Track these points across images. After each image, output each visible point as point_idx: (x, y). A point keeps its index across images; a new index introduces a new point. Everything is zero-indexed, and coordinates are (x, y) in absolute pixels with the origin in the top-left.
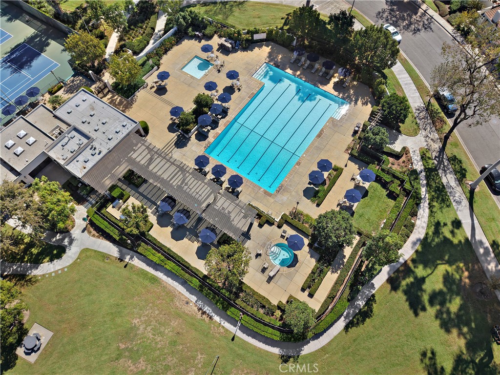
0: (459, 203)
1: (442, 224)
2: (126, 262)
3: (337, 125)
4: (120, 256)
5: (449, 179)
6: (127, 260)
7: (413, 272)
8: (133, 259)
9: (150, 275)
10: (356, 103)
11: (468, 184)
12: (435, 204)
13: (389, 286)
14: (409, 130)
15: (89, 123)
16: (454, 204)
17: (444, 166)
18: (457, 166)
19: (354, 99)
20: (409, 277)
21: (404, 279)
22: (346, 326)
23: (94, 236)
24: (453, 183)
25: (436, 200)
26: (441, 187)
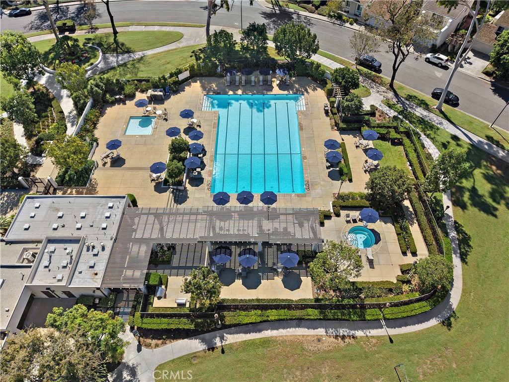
0: (441, 123)
1: (447, 143)
2: (219, 347)
3: (307, 114)
4: (208, 346)
5: (419, 112)
6: (219, 344)
7: (463, 187)
8: (225, 338)
9: (258, 341)
10: (307, 92)
11: (434, 108)
12: (428, 132)
13: (459, 209)
14: (363, 93)
15: (63, 226)
16: (439, 126)
17: (408, 105)
18: (416, 101)
19: (303, 90)
20: (464, 193)
21: (462, 196)
22: (461, 260)
23: (157, 346)
24: (425, 113)
25: (426, 129)
26: (420, 119)
